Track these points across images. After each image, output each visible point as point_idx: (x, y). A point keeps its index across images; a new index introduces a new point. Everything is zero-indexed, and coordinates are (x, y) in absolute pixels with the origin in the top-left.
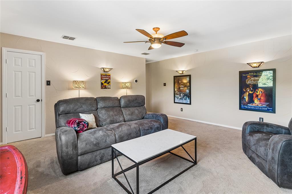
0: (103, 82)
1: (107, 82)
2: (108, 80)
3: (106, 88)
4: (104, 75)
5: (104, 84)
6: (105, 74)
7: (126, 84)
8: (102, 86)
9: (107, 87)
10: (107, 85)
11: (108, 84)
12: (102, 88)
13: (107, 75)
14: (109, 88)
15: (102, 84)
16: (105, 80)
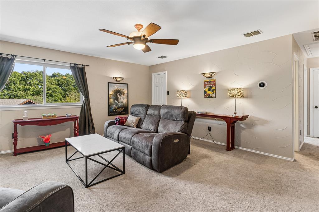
0: (207, 90)
1: (211, 90)
2: (212, 87)
3: (210, 97)
4: (207, 82)
5: (207, 92)
6: (208, 80)
7: (232, 92)
8: (205, 95)
9: (211, 95)
10: (211, 93)
11: (213, 93)
12: (206, 97)
13: (210, 81)
14: (213, 97)
15: (205, 92)
16: (208, 87)
